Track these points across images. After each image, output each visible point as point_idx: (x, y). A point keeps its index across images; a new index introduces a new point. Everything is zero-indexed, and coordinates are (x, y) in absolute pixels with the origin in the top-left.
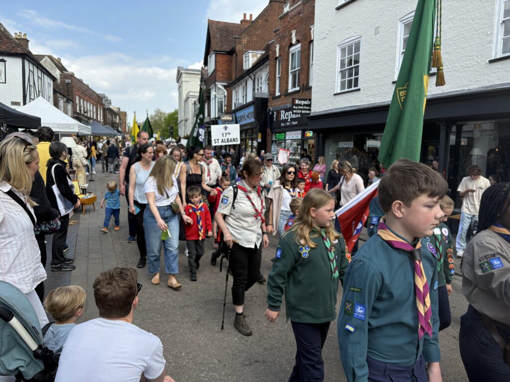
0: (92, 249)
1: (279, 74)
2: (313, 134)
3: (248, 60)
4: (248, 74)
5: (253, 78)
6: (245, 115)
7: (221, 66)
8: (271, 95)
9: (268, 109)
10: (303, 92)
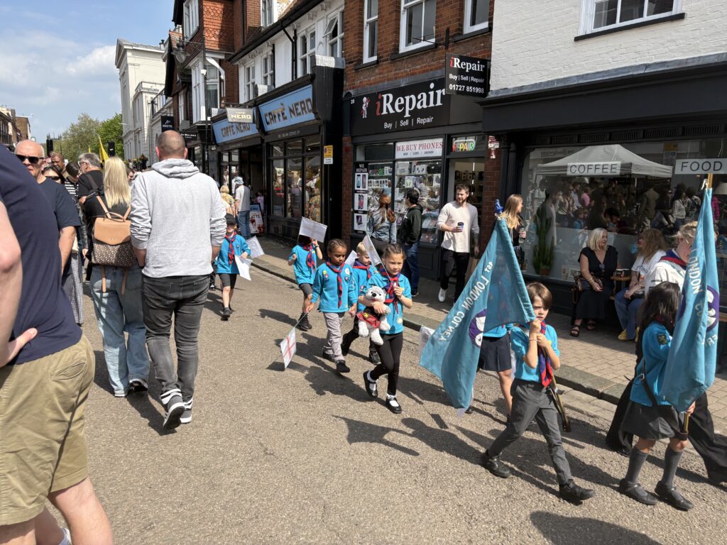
1: (369, 16)
3: (270, 9)
4: (283, 28)
5: (292, 35)
6: (284, 109)
7: (212, 21)
8: (350, 63)
9: (344, 94)
10: (447, 48)
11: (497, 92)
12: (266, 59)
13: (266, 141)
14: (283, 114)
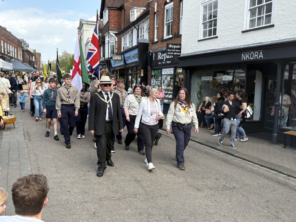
0: (12, 158)
1: (157, 25)
2: (182, 71)
3: (134, 14)
4: (134, 25)
5: (137, 28)
6: (131, 56)
7: (113, 18)
8: (151, 41)
9: (149, 51)
10: (175, 39)
11: (183, 55)
12: (130, 35)
13: (126, 67)
14: (131, 58)
